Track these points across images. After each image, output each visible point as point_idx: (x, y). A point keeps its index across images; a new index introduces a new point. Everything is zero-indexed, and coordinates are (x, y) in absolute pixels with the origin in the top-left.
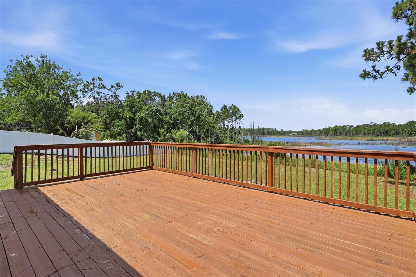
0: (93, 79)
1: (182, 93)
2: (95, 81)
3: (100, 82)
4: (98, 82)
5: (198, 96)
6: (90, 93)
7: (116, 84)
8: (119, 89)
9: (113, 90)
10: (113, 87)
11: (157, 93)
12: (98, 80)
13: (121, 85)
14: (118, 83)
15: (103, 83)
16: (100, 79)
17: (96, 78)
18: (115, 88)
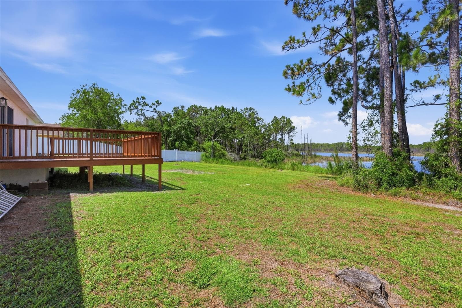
0: (138, 99)
1: (222, 106)
2: (139, 100)
3: (144, 101)
4: (142, 100)
5: (247, 108)
6: (136, 111)
7: (156, 101)
8: (159, 105)
9: (154, 107)
10: (153, 104)
11: (203, 107)
12: (142, 99)
13: (160, 102)
14: (158, 101)
15: (146, 101)
16: (143, 98)
17: (140, 97)
18: (155, 105)
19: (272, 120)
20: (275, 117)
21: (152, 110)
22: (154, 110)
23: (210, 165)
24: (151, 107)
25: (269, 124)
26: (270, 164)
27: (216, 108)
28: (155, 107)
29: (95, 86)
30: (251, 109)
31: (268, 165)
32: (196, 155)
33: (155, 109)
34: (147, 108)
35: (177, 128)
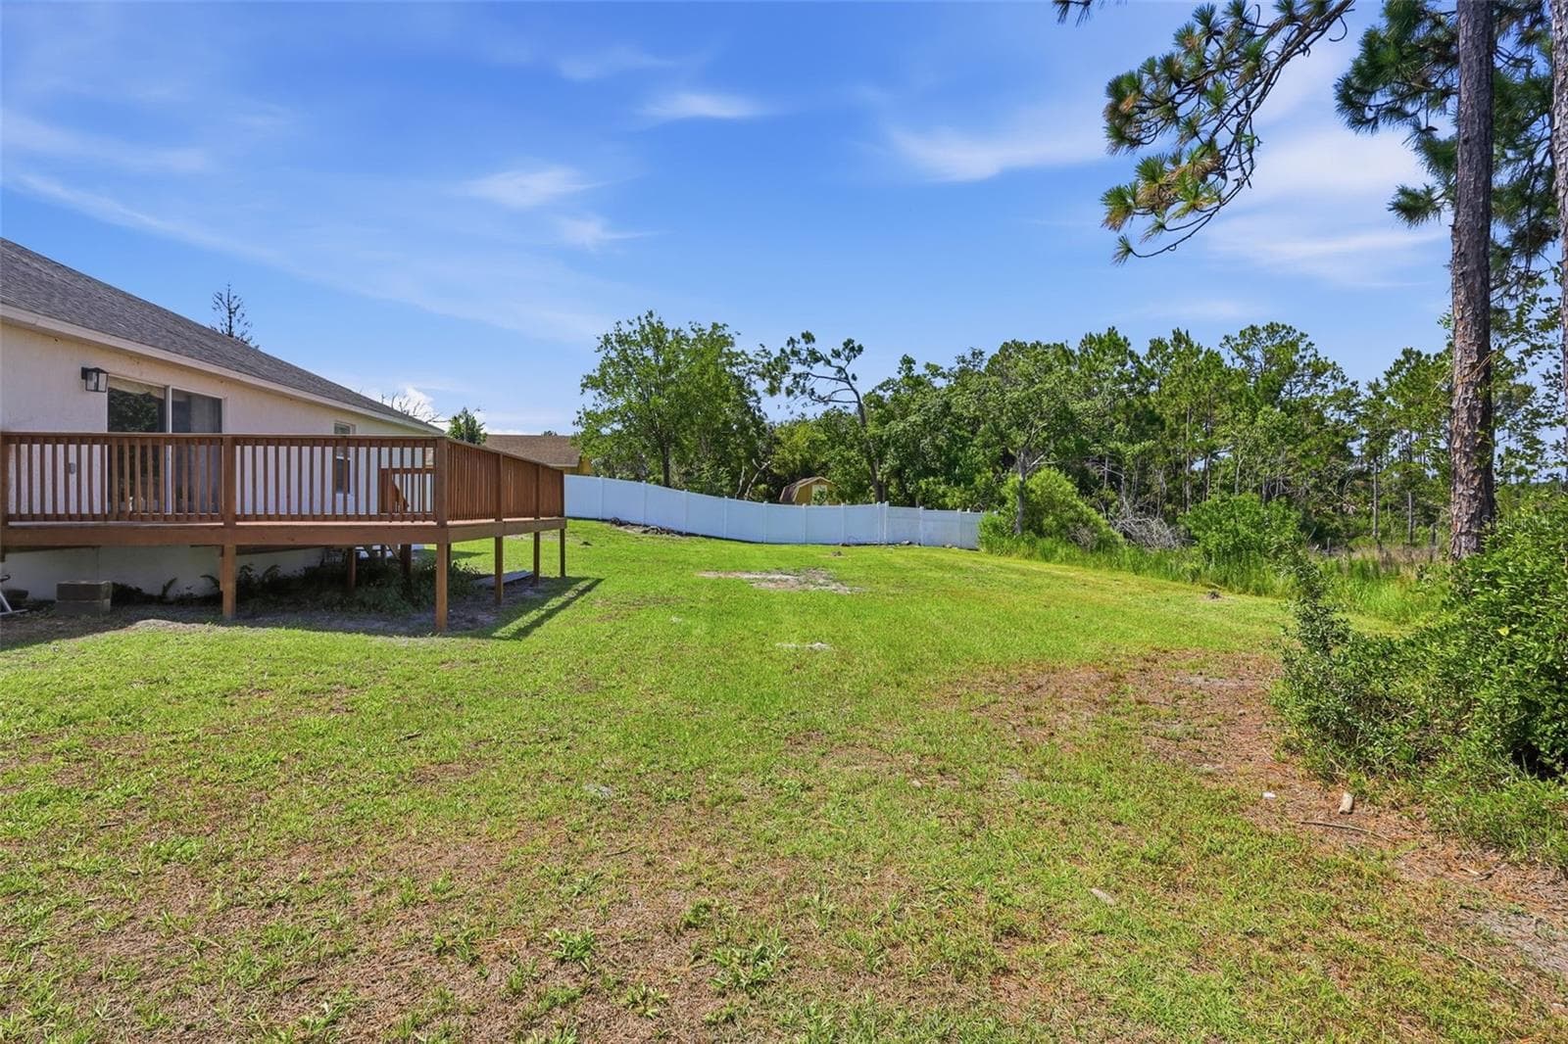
0: (792, 341)
2: (797, 344)
3: (811, 346)
4: (805, 347)
5: (1253, 327)
6: (788, 381)
7: (844, 344)
8: (855, 357)
9: (839, 362)
10: (837, 354)
12: (803, 341)
13: (856, 344)
14: (850, 341)
15: (816, 346)
16: (807, 338)
17: (797, 337)
18: (842, 357)
19: (1389, 365)
20: (1407, 353)
21: (831, 372)
22: (839, 372)
23: (1003, 561)
24: (828, 363)
25: (1374, 387)
26: (1212, 566)
27: (1090, 340)
28: (842, 363)
29: (654, 321)
30: (1272, 329)
31: (1207, 568)
32: (959, 522)
33: (841, 370)
34: (819, 368)
35: (905, 430)
